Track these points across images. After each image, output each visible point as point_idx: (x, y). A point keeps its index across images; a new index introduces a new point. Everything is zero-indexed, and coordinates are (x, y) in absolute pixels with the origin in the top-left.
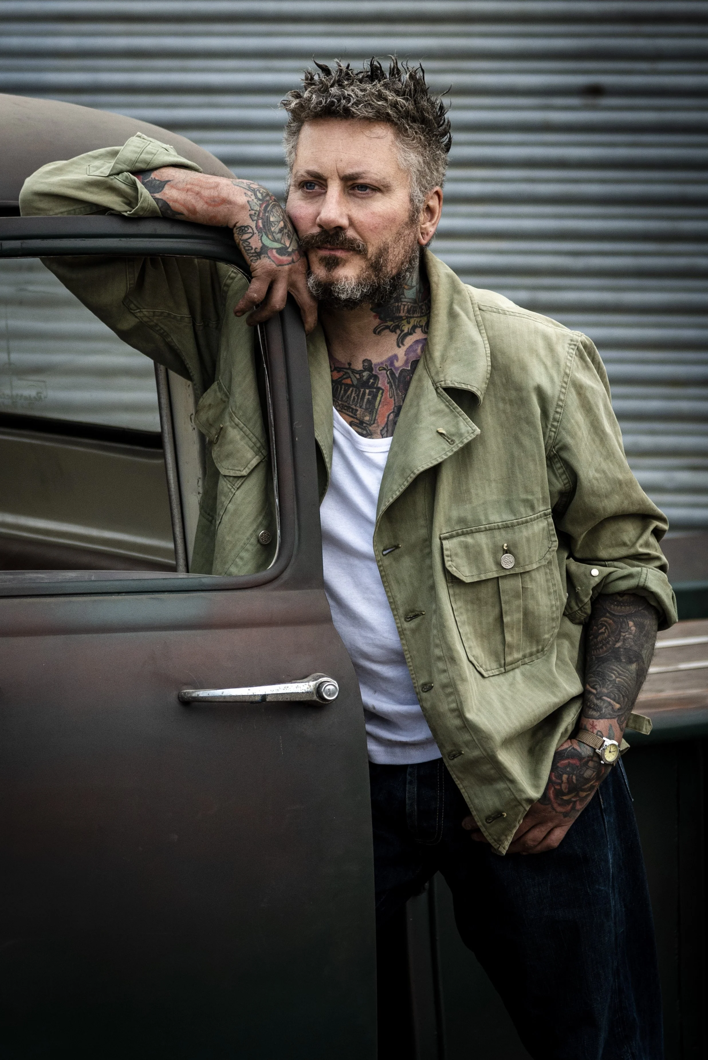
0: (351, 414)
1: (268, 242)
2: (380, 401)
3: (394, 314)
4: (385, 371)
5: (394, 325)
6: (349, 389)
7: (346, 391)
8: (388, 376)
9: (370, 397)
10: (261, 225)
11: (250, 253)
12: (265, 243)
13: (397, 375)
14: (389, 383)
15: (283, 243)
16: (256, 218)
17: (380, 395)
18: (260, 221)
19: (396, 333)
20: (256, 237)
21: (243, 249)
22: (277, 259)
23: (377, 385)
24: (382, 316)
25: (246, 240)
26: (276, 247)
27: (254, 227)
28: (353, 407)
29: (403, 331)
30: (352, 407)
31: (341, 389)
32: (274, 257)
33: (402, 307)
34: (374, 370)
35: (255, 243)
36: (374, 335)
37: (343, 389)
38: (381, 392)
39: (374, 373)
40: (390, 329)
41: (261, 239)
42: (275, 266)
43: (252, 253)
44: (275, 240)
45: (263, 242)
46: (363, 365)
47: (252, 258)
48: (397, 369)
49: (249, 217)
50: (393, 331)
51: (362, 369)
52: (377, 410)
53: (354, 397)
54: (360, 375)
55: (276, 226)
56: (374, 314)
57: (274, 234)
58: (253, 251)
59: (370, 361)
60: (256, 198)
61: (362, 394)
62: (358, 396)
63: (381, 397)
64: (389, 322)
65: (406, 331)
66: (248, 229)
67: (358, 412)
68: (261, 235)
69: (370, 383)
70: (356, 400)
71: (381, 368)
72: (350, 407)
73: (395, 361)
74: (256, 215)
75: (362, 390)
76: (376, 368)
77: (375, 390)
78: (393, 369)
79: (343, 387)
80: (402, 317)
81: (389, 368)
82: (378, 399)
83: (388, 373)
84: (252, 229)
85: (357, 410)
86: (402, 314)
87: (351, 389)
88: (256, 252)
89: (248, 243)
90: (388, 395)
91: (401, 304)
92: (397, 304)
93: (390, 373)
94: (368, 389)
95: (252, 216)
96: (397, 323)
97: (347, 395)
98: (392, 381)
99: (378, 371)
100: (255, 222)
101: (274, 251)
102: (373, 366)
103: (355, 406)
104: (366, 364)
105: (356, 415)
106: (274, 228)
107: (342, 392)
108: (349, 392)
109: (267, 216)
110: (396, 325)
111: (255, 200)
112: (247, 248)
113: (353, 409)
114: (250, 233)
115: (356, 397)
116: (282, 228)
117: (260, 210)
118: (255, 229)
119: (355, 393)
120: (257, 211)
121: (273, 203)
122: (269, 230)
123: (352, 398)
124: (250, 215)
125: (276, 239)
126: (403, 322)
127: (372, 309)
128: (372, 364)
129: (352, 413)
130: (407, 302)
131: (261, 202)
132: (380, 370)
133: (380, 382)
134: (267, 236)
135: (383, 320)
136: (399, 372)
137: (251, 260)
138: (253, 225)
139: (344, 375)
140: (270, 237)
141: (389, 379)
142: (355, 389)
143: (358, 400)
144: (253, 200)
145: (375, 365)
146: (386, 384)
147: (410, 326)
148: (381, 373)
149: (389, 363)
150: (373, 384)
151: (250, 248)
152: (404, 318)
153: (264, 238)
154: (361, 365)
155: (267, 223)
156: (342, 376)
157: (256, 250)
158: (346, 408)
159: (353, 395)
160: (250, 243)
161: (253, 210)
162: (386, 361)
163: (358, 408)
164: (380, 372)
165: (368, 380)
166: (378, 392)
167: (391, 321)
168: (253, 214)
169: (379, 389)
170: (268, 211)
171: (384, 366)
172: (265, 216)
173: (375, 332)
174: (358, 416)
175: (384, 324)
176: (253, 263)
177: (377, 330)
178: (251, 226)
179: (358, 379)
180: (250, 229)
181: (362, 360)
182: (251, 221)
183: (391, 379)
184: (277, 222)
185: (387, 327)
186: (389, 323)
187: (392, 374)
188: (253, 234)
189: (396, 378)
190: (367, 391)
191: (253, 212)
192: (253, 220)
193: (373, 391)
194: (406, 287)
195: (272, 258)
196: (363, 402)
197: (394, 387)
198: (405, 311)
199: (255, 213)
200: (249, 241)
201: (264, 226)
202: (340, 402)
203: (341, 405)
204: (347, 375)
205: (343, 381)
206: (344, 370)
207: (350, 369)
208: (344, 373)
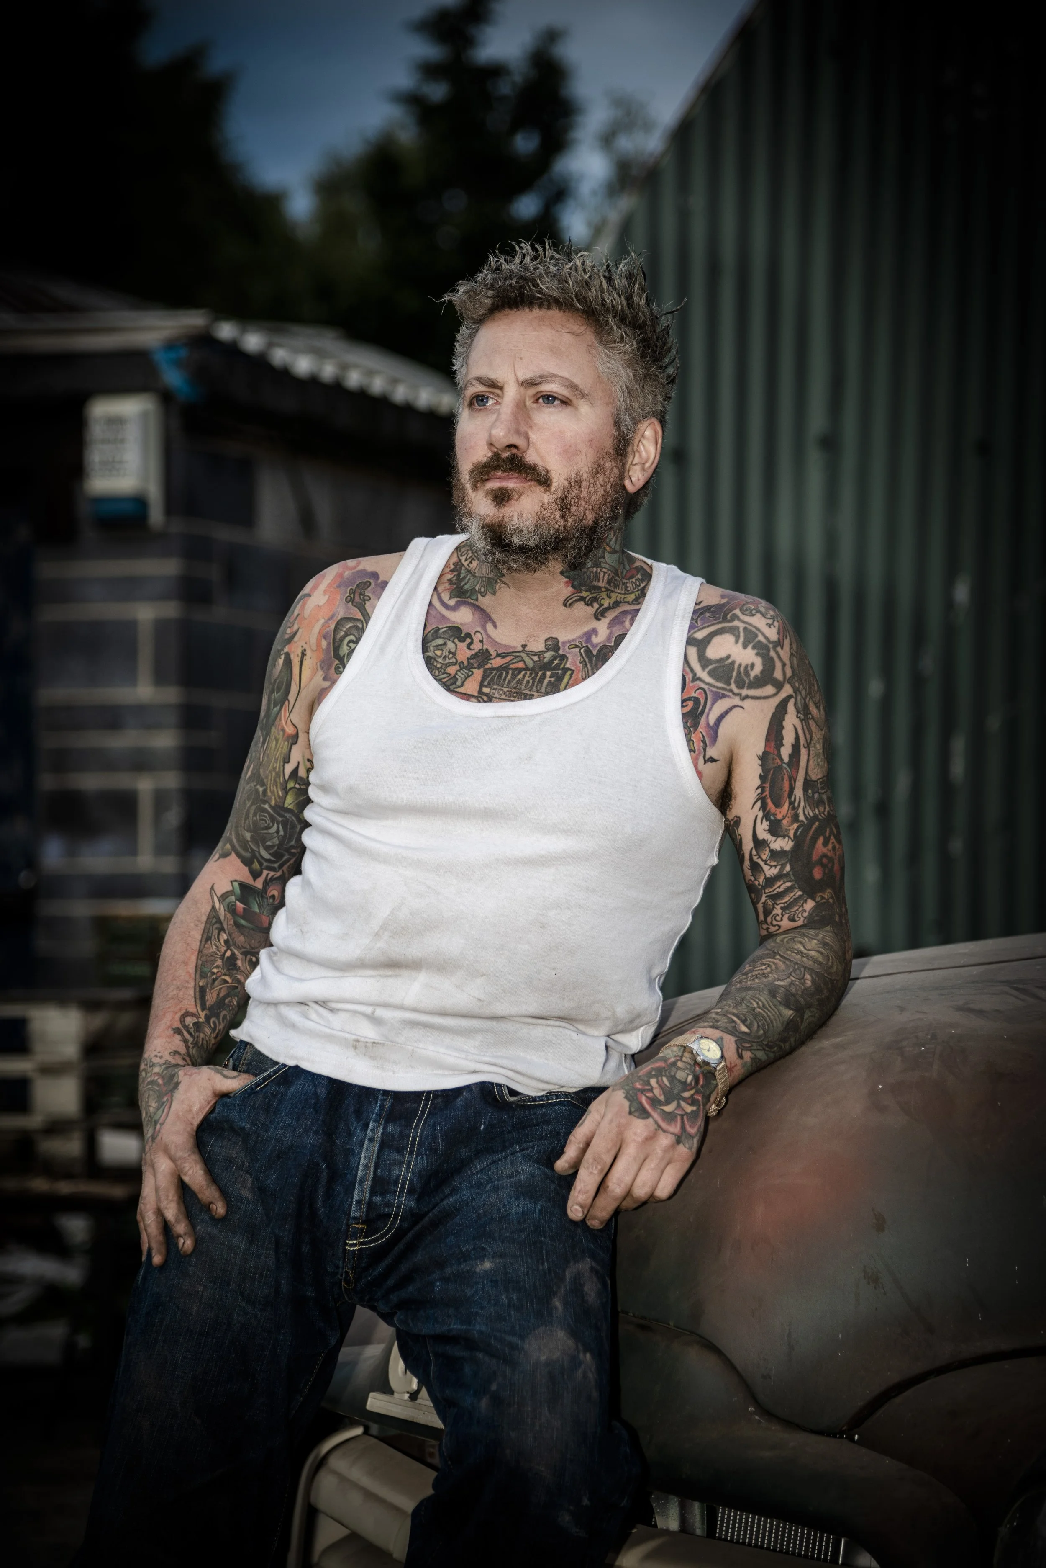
2: (568, 683)
3: (592, 582)
4: (577, 650)
5: (590, 596)
6: (520, 673)
7: (515, 676)
8: (581, 654)
9: (553, 679)
13: (595, 653)
14: (585, 662)
17: (567, 676)
19: (593, 607)
23: (565, 665)
24: (576, 583)
28: (527, 692)
29: (603, 605)
30: (524, 692)
31: (507, 675)
33: (602, 574)
34: (561, 649)
36: (564, 608)
38: (569, 672)
39: (561, 652)
40: (585, 601)
46: (546, 645)
48: (595, 646)
50: (589, 604)
51: (544, 649)
53: (528, 681)
54: (538, 657)
56: (566, 580)
59: (556, 638)
61: (541, 676)
62: (534, 679)
63: (570, 679)
64: (584, 592)
65: (606, 605)
69: (554, 665)
70: (530, 684)
71: (571, 646)
72: (521, 693)
73: (593, 637)
75: (541, 673)
76: (564, 646)
77: (560, 672)
78: (589, 646)
79: (510, 672)
80: (600, 588)
81: (584, 645)
82: (565, 680)
83: (582, 651)
86: (601, 584)
87: (523, 673)
90: (580, 676)
91: (601, 570)
92: (595, 569)
93: (585, 651)
94: (551, 671)
96: (594, 595)
97: (516, 680)
98: (587, 660)
99: (568, 650)
102: (560, 644)
103: (530, 691)
104: (549, 643)
107: (509, 677)
108: (520, 677)
110: (593, 597)
113: (526, 694)
115: (531, 681)
119: (531, 677)
123: (525, 683)
126: (602, 594)
127: (562, 573)
128: (558, 642)
130: (608, 570)
132: (569, 649)
133: (569, 662)
135: (577, 588)
136: (598, 648)
139: (513, 659)
141: (583, 658)
142: (528, 672)
143: (533, 682)
145: (563, 643)
146: (578, 663)
147: (612, 601)
148: (572, 652)
149: (584, 639)
150: (558, 665)
152: (603, 589)
154: (543, 645)
156: (509, 661)
158: (515, 695)
159: (527, 678)
162: (580, 637)
163: (534, 693)
164: (570, 651)
165: (551, 661)
166: (565, 672)
167: (586, 591)
169: (567, 669)
171: (577, 644)
173: (565, 605)
175: (579, 594)
177: (568, 601)
179: (536, 661)
181: (545, 639)
183: (585, 658)
185: (582, 599)
186: (584, 594)
187: (588, 652)
189: (594, 656)
190: (549, 673)
193: (558, 673)
194: (608, 549)
196: (542, 686)
197: (589, 666)
198: (605, 581)
202: (506, 690)
203: (508, 693)
204: (520, 659)
205: (511, 666)
206: (514, 654)
207: (524, 651)
208: (512, 657)
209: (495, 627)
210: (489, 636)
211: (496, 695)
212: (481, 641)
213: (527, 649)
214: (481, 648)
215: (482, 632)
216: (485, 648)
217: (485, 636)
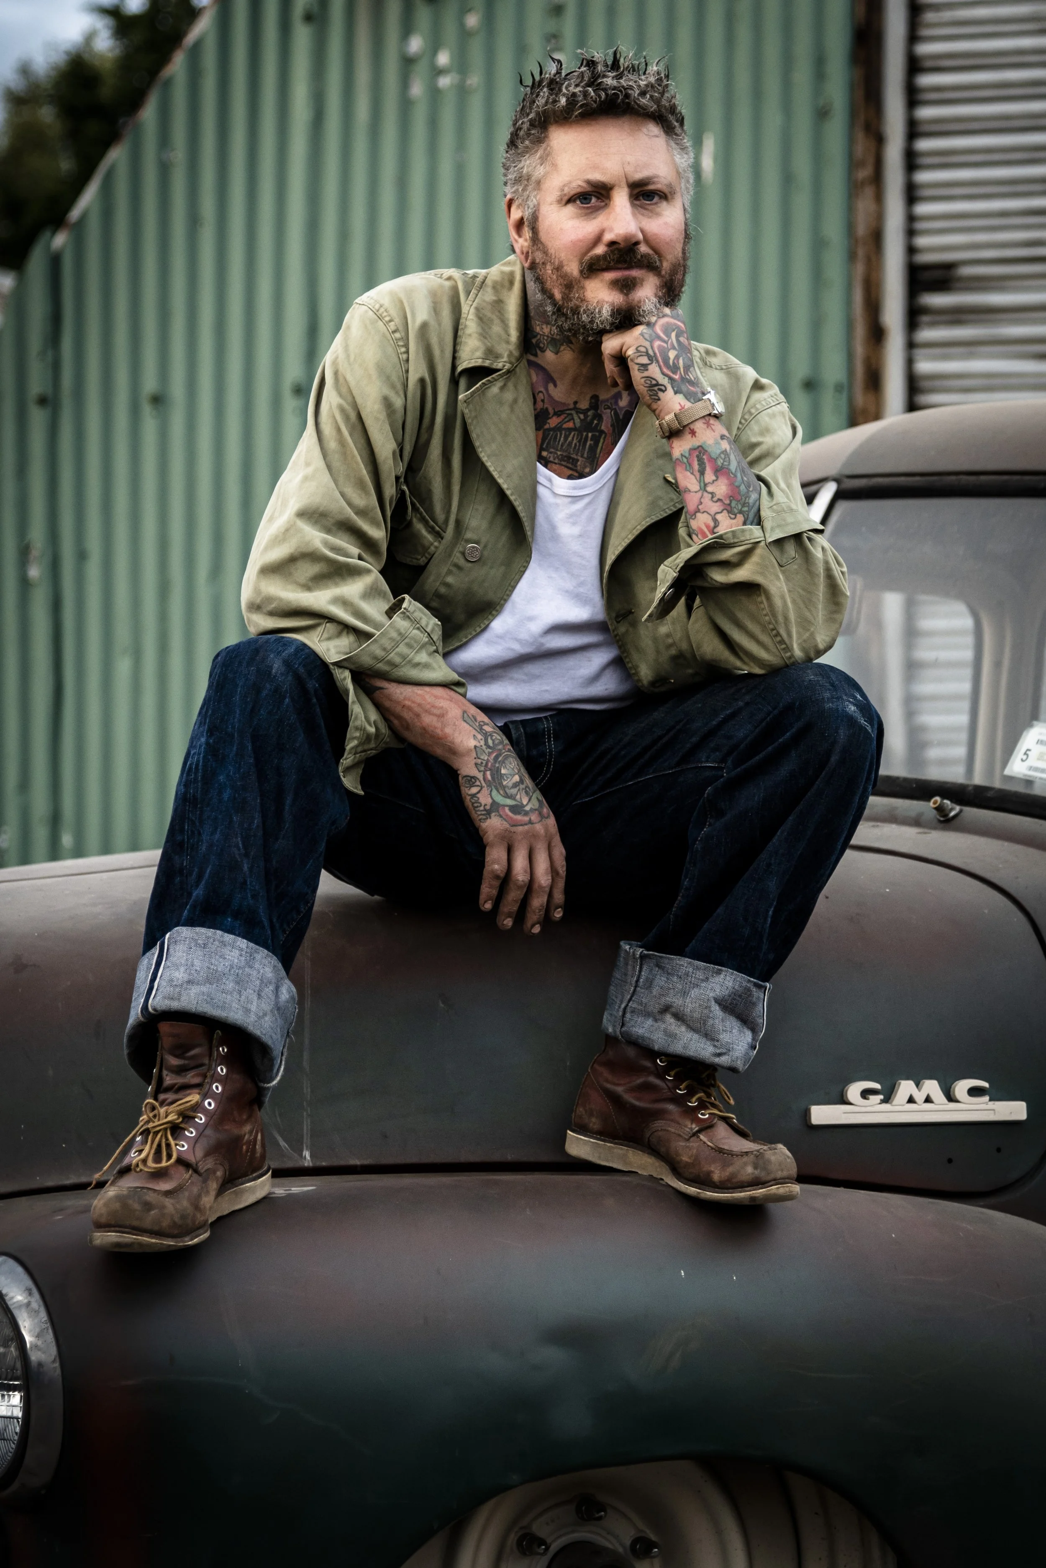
0: (570, 466)
1: (499, 799)
2: (602, 447)
4: (609, 411)
6: (570, 434)
7: (566, 438)
8: (611, 417)
9: (592, 442)
10: (489, 777)
11: (479, 811)
12: (495, 799)
13: (621, 417)
14: (612, 425)
15: (519, 800)
16: (482, 769)
17: (602, 440)
18: (488, 773)
20: (485, 791)
21: (470, 806)
22: (511, 818)
23: (600, 427)
25: (474, 796)
26: (508, 804)
27: (481, 779)
28: (574, 456)
30: (572, 456)
31: (561, 436)
32: (507, 815)
34: (599, 408)
35: (485, 799)
37: (563, 436)
38: (603, 436)
39: (599, 411)
41: (490, 794)
42: (508, 826)
43: (481, 811)
44: (507, 796)
45: (493, 797)
46: (589, 404)
47: (481, 817)
48: (621, 409)
49: (474, 766)
51: (587, 408)
52: (598, 459)
53: (576, 445)
54: (584, 416)
55: (509, 780)
57: (506, 789)
58: (482, 808)
59: (596, 397)
60: (485, 745)
61: (585, 438)
62: (580, 441)
63: (603, 443)
66: (476, 781)
67: (579, 463)
68: (490, 789)
69: (594, 425)
70: (577, 447)
71: (606, 407)
72: (570, 457)
73: (620, 400)
74: (484, 765)
75: (585, 434)
76: (601, 406)
77: (597, 434)
78: (617, 409)
79: (563, 432)
81: (614, 407)
82: (600, 445)
83: (612, 413)
84: (480, 782)
85: (578, 460)
87: (573, 434)
88: (485, 810)
89: (476, 799)
90: (610, 441)
93: (614, 413)
94: (590, 432)
95: (478, 766)
97: (567, 442)
98: (615, 424)
99: (603, 410)
100: (482, 773)
101: (507, 809)
102: (598, 403)
103: (577, 455)
104: (591, 402)
105: (576, 467)
106: (506, 782)
107: (562, 439)
108: (570, 439)
109: (498, 767)
111: (484, 747)
112: (476, 805)
113: (573, 459)
114: (478, 786)
115: (578, 444)
116: (517, 782)
117: (488, 759)
118: (483, 782)
119: (577, 439)
120: (484, 760)
121: (506, 753)
122: (501, 784)
123: (573, 446)
124: (476, 764)
125: (509, 795)
128: (597, 401)
129: (572, 464)
131: (490, 751)
132: (605, 409)
133: (603, 424)
134: (498, 791)
136: (623, 412)
137: (480, 820)
138: (480, 776)
139: (565, 418)
140: (502, 792)
141: (612, 421)
142: (576, 433)
143: (579, 447)
144: (481, 746)
145: (601, 401)
146: (609, 427)
148: (605, 413)
149: (614, 401)
150: (597, 425)
151: (479, 805)
153: (494, 793)
154: (586, 404)
155: (496, 773)
156: (563, 420)
157: (486, 807)
158: (565, 459)
159: (575, 441)
160: (479, 799)
161: (479, 758)
162: (611, 399)
163: (579, 458)
164: (605, 411)
165: (592, 420)
166: (600, 437)
168: (479, 763)
169: (602, 432)
170: (500, 762)
171: (609, 404)
172: (495, 766)
174: (579, 468)
176: (482, 824)
178: (478, 777)
179: (581, 420)
180: (478, 782)
181: (588, 398)
182: (477, 771)
183: (614, 421)
184: (511, 775)
187: (616, 414)
188: (482, 787)
189: (620, 420)
190: (590, 435)
191: (479, 761)
192: (480, 771)
193: (595, 435)
195: (504, 817)
196: (585, 450)
197: (616, 430)
199: (482, 763)
200: (478, 795)
201: (493, 778)
202: (559, 453)
203: (560, 457)
204: (570, 417)
205: (565, 426)
206: (567, 412)
207: (575, 408)
208: (566, 415)
209: (555, 386)
210: (549, 395)
211: (551, 459)
212: (543, 401)
213: (578, 406)
214: (542, 407)
215: (544, 392)
216: (545, 406)
217: (546, 396)
